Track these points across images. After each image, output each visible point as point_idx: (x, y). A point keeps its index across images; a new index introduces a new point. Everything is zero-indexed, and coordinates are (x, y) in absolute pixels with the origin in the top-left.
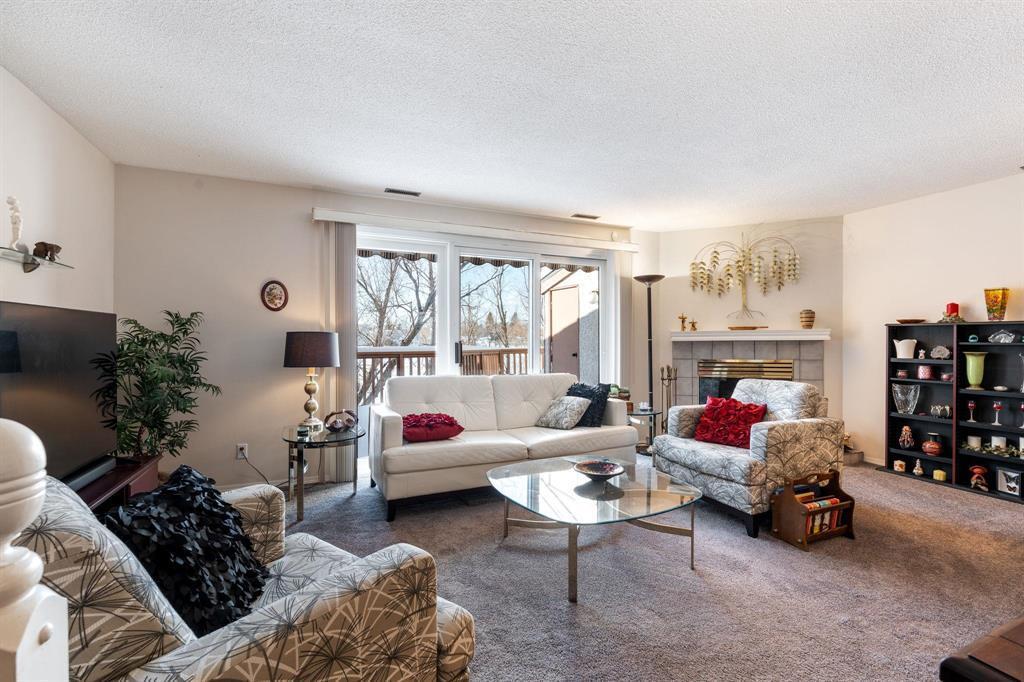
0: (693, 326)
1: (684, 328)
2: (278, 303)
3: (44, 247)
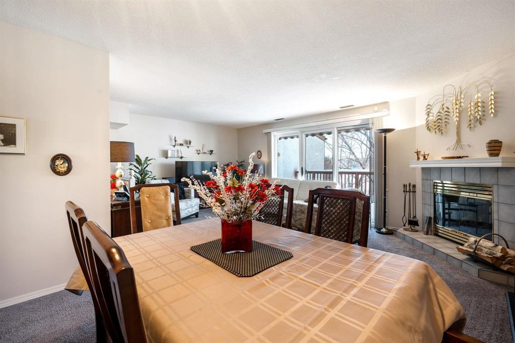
0: (424, 157)
1: (418, 159)
2: (259, 156)
3: (211, 151)
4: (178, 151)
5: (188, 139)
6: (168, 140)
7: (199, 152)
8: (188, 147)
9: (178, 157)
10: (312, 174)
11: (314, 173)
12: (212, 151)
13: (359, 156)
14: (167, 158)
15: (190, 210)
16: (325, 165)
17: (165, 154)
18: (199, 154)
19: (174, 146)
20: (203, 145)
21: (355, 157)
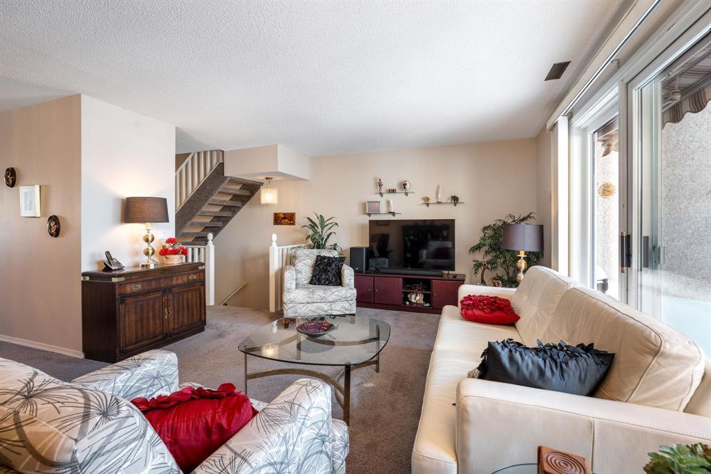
3: (454, 197)
5: (401, 180)
6: (371, 184)
7: (427, 202)
8: (406, 194)
9: (388, 213)
12: (456, 199)
14: (370, 215)
18: (428, 205)
20: (438, 187)
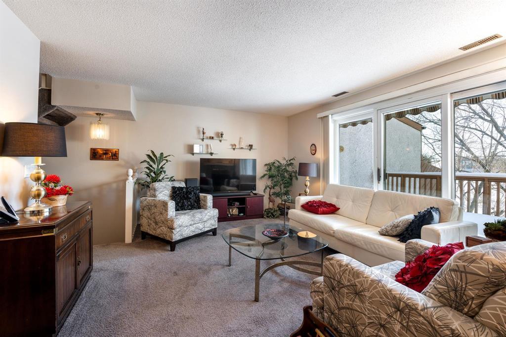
2: (313, 152)
3: (250, 145)
4: (207, 146)
5: (220, 131)
6: (195, 132)
7: (234, 147)
8: (221, 141)
9: (207, 153)
10: (399, 179)
11: (404, 176)
12: (251, 147)
13: (478, 153)
14: (193, 154)
15: (201, 226)
16: (422, 166)
17: (190, 149)
18: (234, 149)
19: (203, 140)
20: (240, 138)
21: (473, 154)
